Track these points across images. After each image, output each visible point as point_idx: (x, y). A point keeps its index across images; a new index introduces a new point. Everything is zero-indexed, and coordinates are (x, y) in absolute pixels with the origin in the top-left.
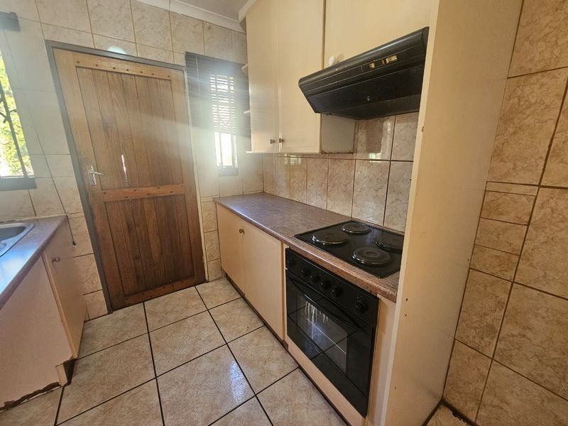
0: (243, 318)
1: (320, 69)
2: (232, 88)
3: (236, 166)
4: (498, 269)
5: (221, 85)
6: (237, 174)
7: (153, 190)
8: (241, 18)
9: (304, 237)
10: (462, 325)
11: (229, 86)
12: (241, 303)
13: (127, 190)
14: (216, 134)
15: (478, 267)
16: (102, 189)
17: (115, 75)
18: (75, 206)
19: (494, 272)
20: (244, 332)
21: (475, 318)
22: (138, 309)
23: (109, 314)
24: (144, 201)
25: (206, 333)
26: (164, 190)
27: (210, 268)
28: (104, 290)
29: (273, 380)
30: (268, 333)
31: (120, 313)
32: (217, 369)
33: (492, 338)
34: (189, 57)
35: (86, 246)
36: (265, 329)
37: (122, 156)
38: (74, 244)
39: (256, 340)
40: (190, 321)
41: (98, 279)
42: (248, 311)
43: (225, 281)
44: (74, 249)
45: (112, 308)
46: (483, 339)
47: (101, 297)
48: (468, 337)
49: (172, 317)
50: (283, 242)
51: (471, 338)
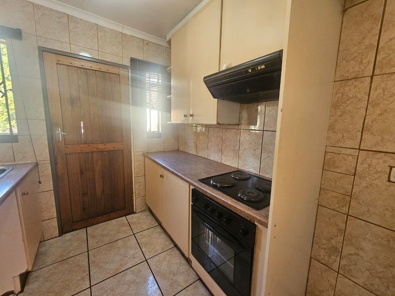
0: (160, 241)
1: (217, 71)
2: (160, 81)
3: (160, 131)
4: (337, 206)
5: (153, 79)
6: (160, 137)
7: (101, 146)
8: (168, 38)
9: (205, 181)
10: (316, 246)
11: (158, 80)
12: (159, 229)
13: (82, 146)
14: (148, 110)
15: (324, 205)
16: (65, 145)
17: (82, 70)
18: (44, 155)
19: (335, 208)
20: (160, 251)
21: (324, 242)
22: (81, 233)
23: (59, 236)
24: (95, 154)
25: (131, 252)
26: (109, 147)
27: (137, 203)
28: (58, 218)
29: (180, 289)
30: (178, 252)
31: (68, 236)
32: (138, 280)
33: (337, 257)
34: (133, 60)
35: (48, 185)
36: (175, 249)
37: (82, 122)
38: (40, 183)
39: (168, 257)
40: (120, 243)
41: (54, 209)
42: (164, 236)
43: (148, 213)
44: (39, 187)
45: (62, 232)
46: (330, 257)
47: (55, 223)
48: (320, 256)
49: (107, 240)
50: (190, 184)
51: (322, 257)
